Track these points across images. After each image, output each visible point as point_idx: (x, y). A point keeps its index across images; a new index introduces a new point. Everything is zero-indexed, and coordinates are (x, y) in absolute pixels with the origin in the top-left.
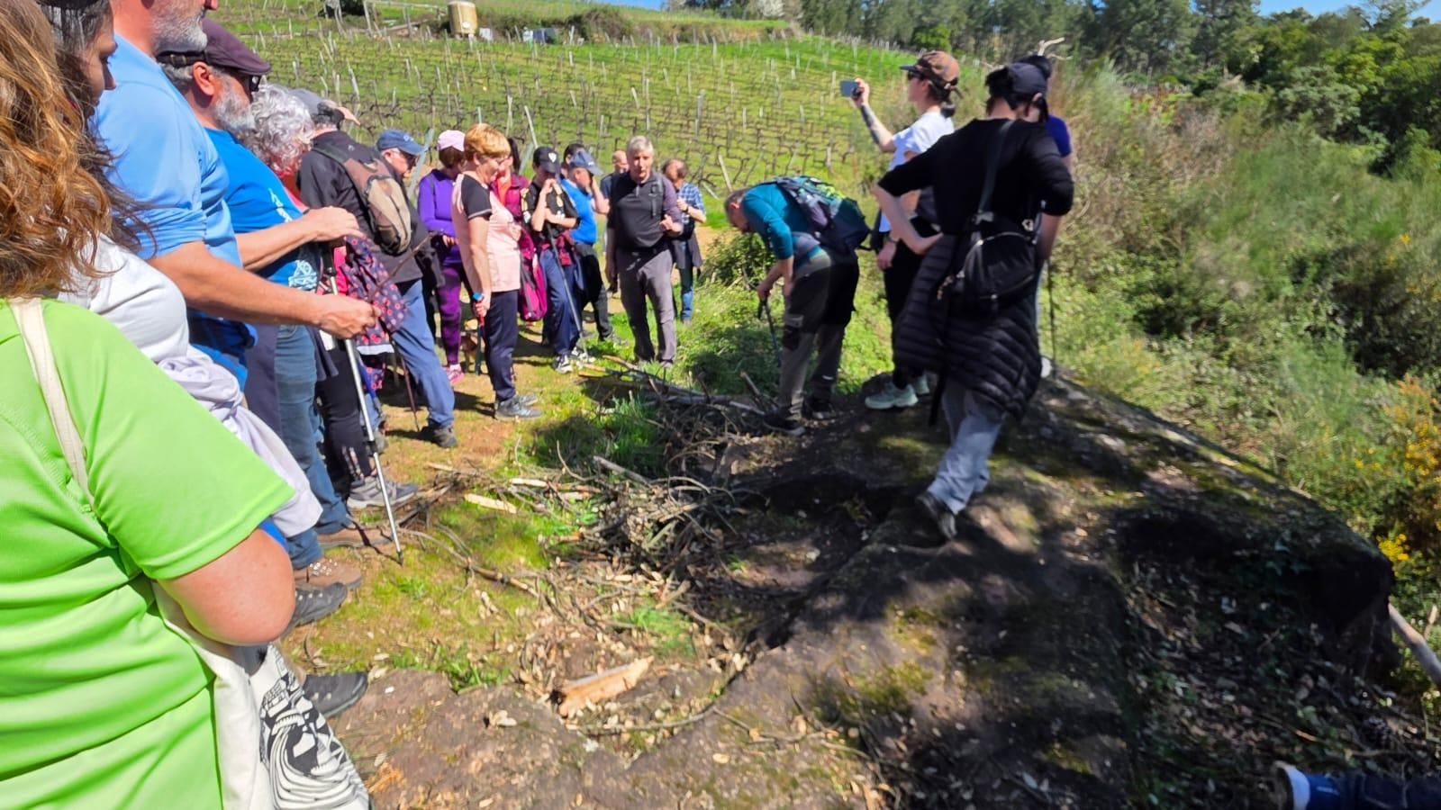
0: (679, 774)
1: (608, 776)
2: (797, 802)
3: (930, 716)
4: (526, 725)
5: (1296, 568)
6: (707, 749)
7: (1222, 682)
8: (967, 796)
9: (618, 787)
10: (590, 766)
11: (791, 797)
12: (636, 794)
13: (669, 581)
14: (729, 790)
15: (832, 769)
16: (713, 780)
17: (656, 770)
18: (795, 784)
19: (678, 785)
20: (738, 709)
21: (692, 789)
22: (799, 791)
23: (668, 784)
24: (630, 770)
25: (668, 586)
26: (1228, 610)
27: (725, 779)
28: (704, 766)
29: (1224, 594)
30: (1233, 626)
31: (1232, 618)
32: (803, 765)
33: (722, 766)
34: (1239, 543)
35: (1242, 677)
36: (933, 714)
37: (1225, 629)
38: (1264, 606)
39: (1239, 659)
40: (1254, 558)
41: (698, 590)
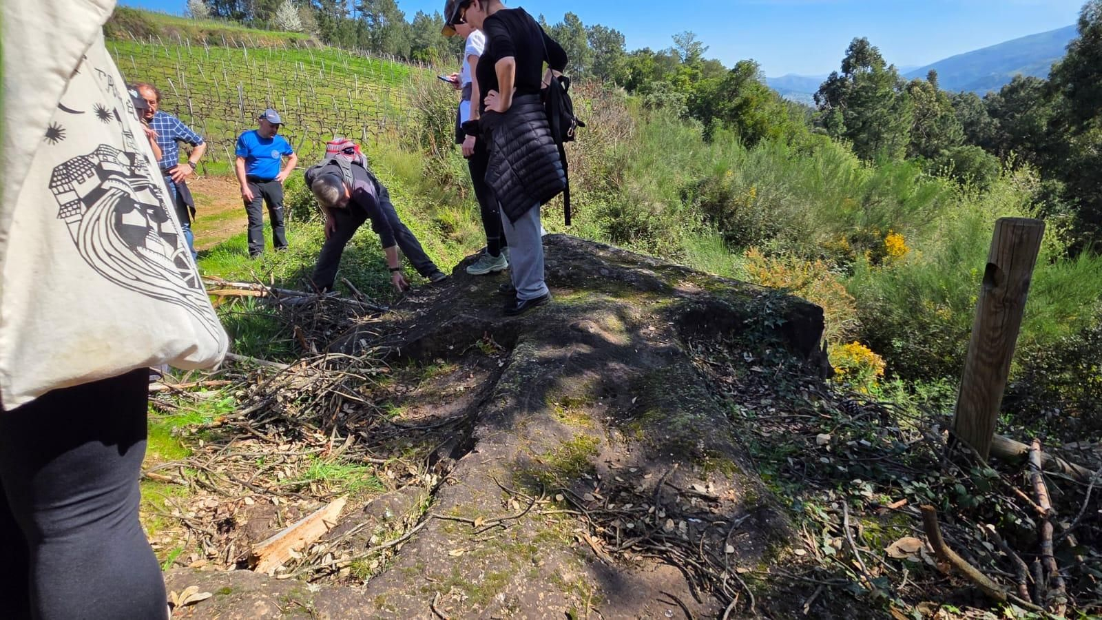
0: (422, 580)
1: (346, 606)
2: (541, 563)
3: (609, 469)
4: (226, 591)
5: (780, 322)
6: (440, 549)
7: (763, 402)
8: (662, 515)
9: (361, 612)
10: (322, 605)
11: (534, 561)
12: (383, 613)
13: (332, 438)
14: (476, 577)
15: (555, 530)
16: (457, 574)
17: (397, 585)
18: (534, 551)
19: (424, 590)
20: (455, 508)
21: (440, 590)
22: (539, 554)
23: (414, 594)
24: (367, 593)
25: (332, 443)
26: (750, 360)
27: (468, 568)
28: (443, 565)
29: (743, 351)
30: (756, 368)
31: (753, 363)
32: (533, 534)
33: (460, 558)
34: (745, 316)
35: (774, 395)
36: (610, 467)
37: (751, 371)
38: (768, 352)
39: (766, 387)
40: (756, 322)
41: (364, 440)
